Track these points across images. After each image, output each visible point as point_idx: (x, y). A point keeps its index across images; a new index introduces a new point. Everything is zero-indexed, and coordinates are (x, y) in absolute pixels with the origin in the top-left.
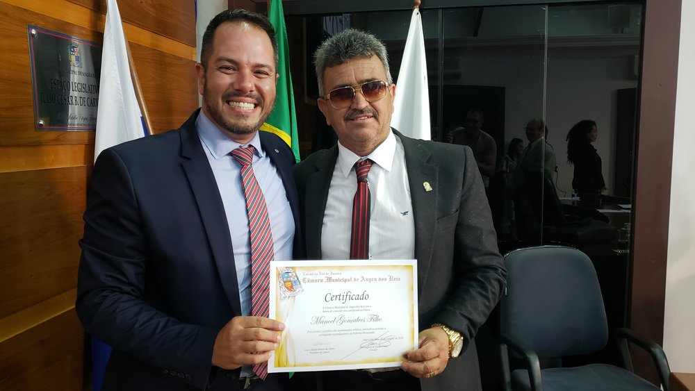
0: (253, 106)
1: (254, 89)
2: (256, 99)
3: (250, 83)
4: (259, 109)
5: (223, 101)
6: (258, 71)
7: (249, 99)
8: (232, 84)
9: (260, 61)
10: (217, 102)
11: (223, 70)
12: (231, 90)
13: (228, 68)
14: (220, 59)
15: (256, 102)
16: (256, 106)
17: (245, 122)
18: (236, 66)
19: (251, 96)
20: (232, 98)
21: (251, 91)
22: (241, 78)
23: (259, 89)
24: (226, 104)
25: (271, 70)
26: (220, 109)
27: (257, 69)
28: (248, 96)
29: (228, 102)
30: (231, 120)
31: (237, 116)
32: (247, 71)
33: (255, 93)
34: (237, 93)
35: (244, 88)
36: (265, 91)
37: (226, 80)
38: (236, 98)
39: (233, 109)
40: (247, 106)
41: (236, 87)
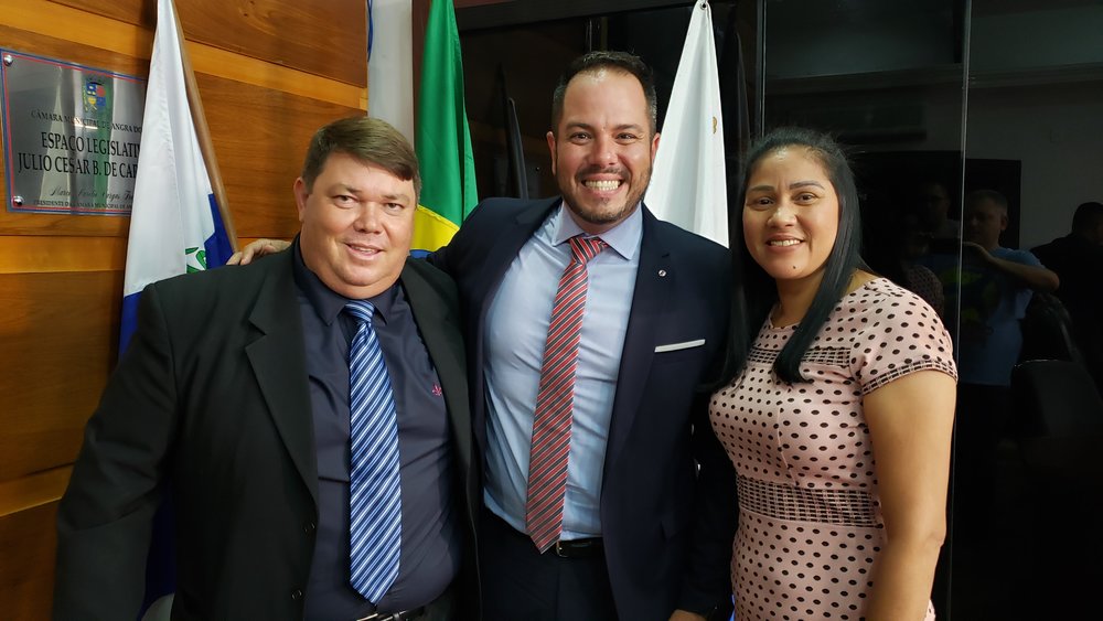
7: (610, 175)
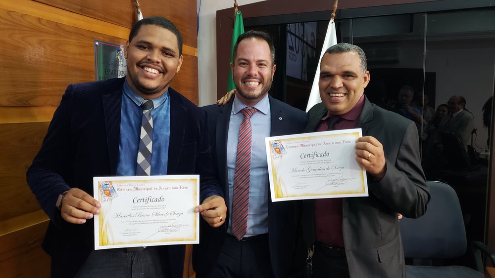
0: (258, 83)
1: (257, 74)
2: (259, 79)
3: (255, 70)
4: (261, 85)
5: (242, 82)
6: (260, 64)
8: (246, 72)
9: (261, 58)
10: (239, 83)
11: (241, 65)
12: (245, 76)
13: (244, 64)
14: (240, 60)
15: (259, 81)
16: (260, 83)
17: (252, 92)
18: (248, 63)
19: (256, 78)
20: (245, 80)
21: (256, 75)
22: (250, 68)
23: (260, 73)
24: (243, 84)
25: (267, 63)
26: (240, 86)
27: (259, 63)
28: (254, 78)
29: (244, 83)
30: (246, 92)
31: (249, 90)
32: (254, 65)
33: (258, 76)
34: (248, 77)
35: (251, 74)
36: (264, 75)
37: (242, 70)
38: (248, 80)
39: (247, 86)
40: (254, 84)
41: (248, 73)
